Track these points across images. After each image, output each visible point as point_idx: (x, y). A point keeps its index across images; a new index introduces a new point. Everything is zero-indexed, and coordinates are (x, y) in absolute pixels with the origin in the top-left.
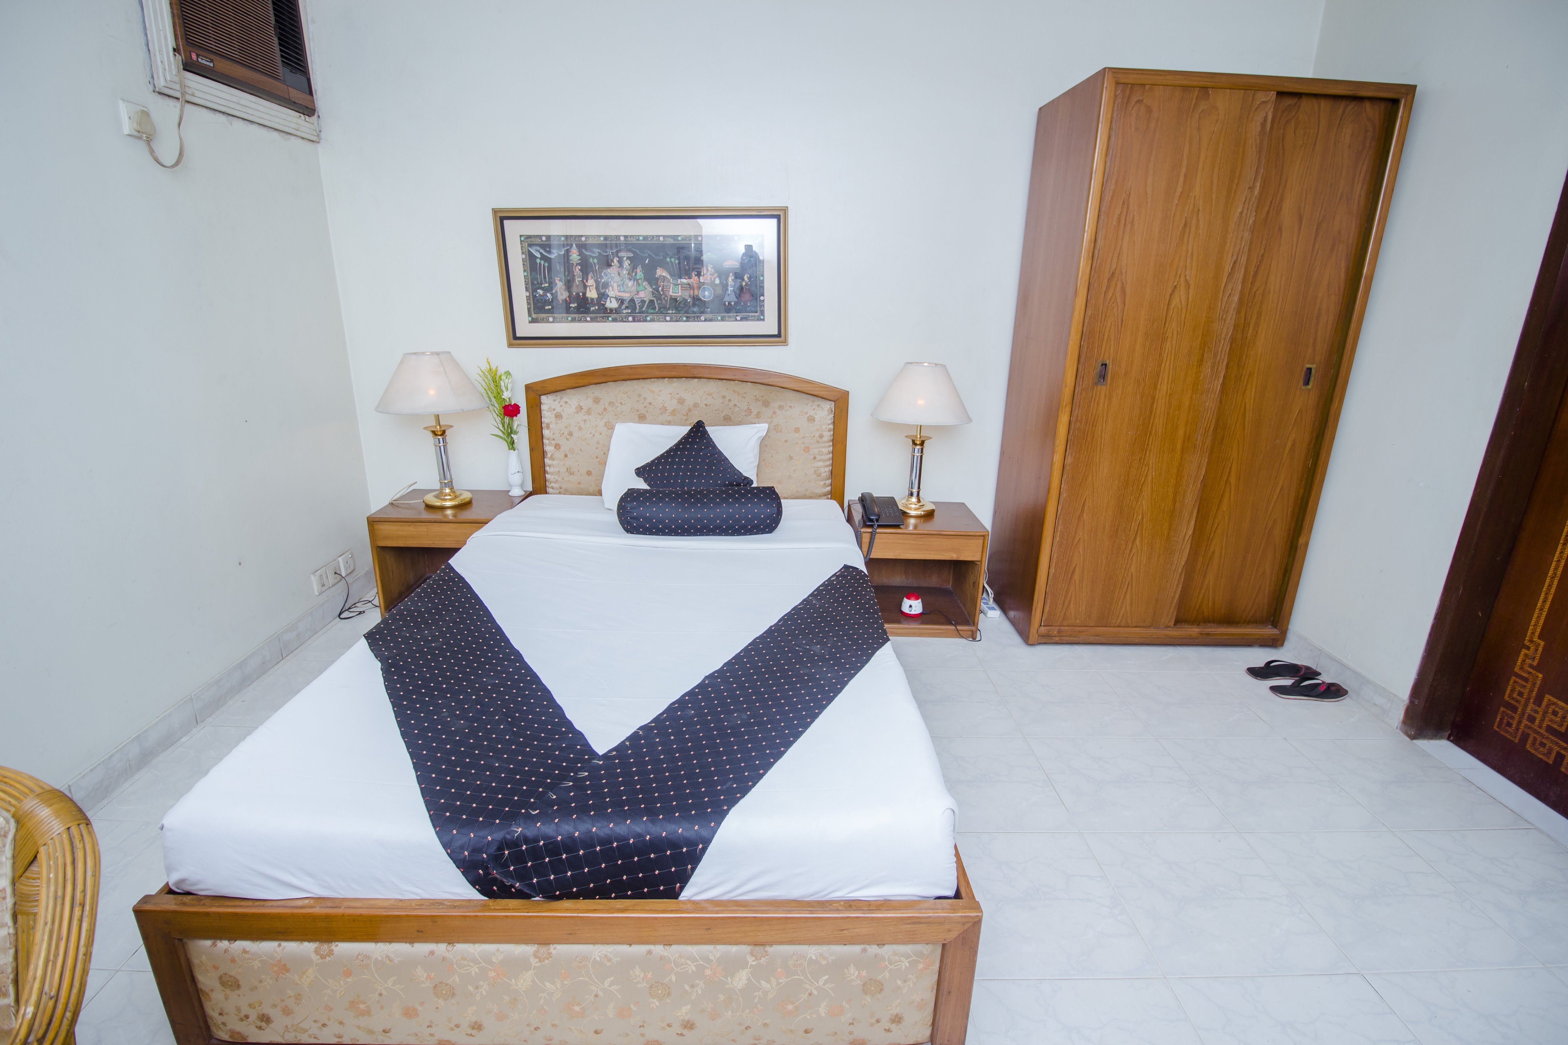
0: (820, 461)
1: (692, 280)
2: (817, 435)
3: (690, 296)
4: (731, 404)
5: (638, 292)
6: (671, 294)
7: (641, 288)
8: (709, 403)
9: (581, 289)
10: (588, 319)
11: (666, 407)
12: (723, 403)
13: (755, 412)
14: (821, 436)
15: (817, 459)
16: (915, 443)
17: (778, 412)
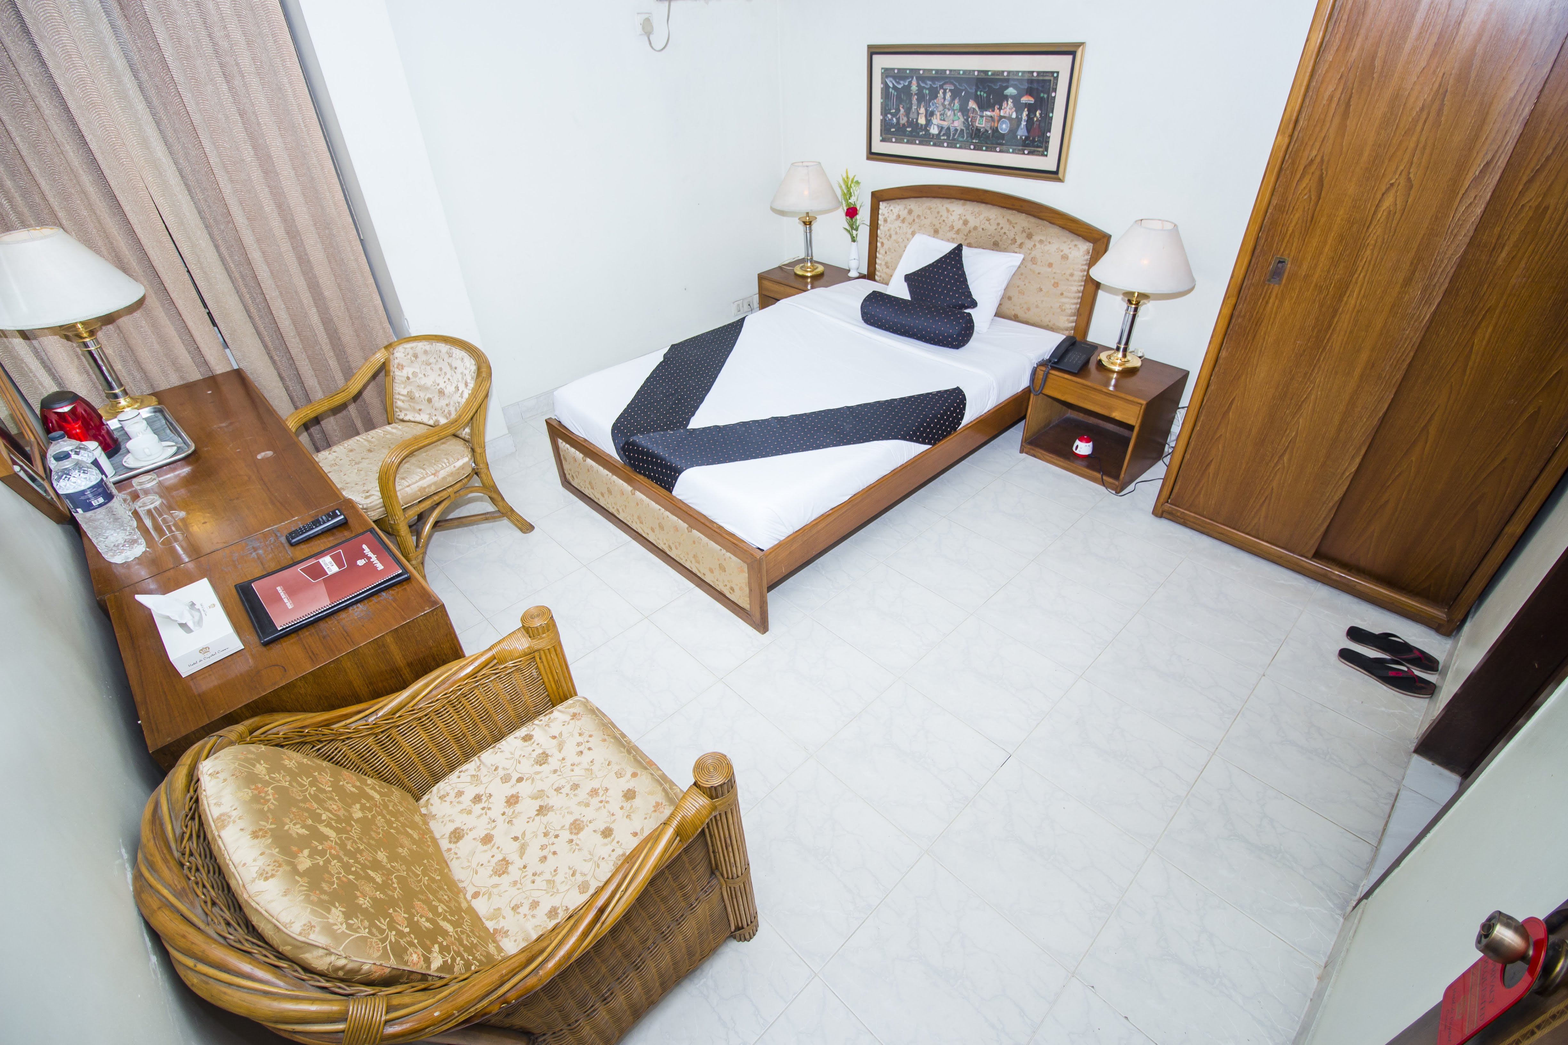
1: (994, 113)
2: (1068, 272)
3: (991, 128)
4: (1003, 231)
5: (953, 121)
6: (977, 125)
7: (956, 118)
8: (987, 228)
9: (915, 116)
10: (917, 142)
11: (952, 225)
15: (1064, 295)
16: (1130, 302)
17: (1038, 245)
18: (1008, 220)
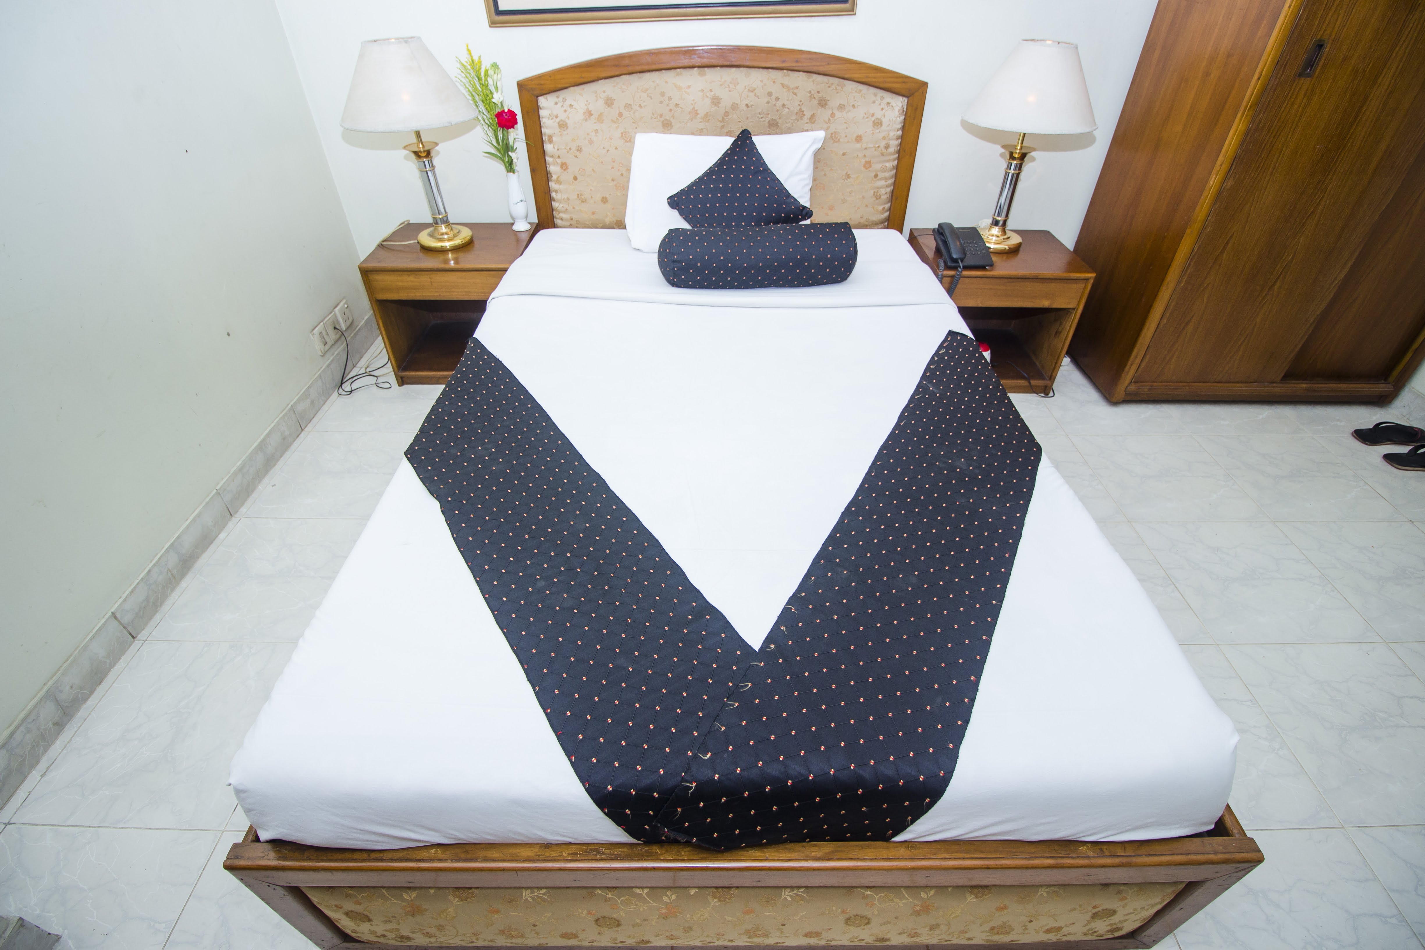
0: (882, 179)
2: (883, 144)
8: (752, 103)
11: (697, 111)
12: (768, 103)
13: (808, 114)
14: (887, 147)
15: (879, 177)
16: (1012, 157)
17: (838, 114)
18: (783, 85)
